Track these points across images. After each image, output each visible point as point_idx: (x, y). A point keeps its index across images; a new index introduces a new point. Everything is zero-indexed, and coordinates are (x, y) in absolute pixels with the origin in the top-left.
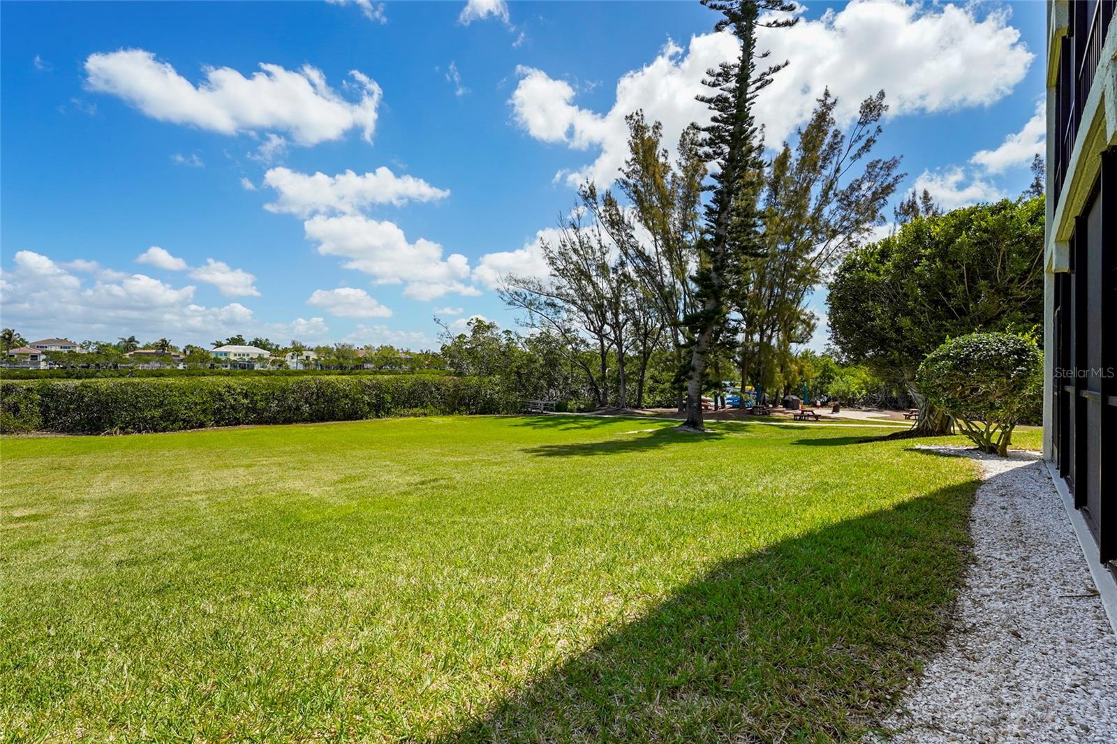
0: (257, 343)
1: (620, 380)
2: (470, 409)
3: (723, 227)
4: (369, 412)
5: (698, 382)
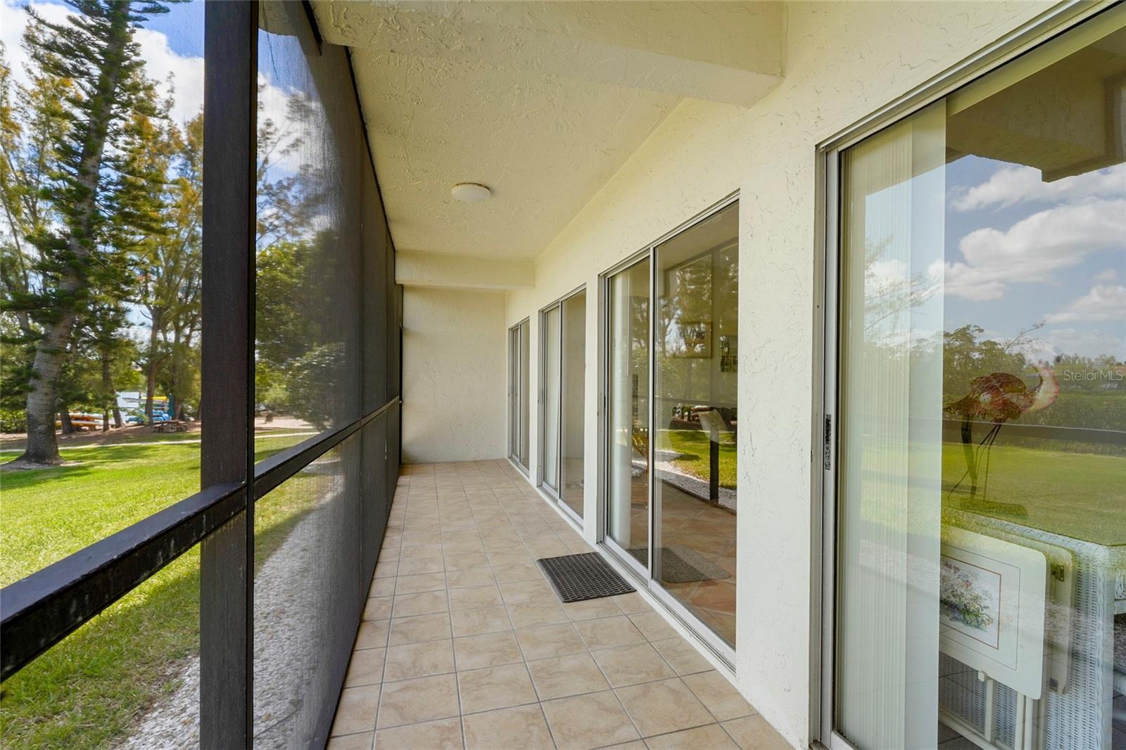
3: (90, 178)
5: (46, 394)
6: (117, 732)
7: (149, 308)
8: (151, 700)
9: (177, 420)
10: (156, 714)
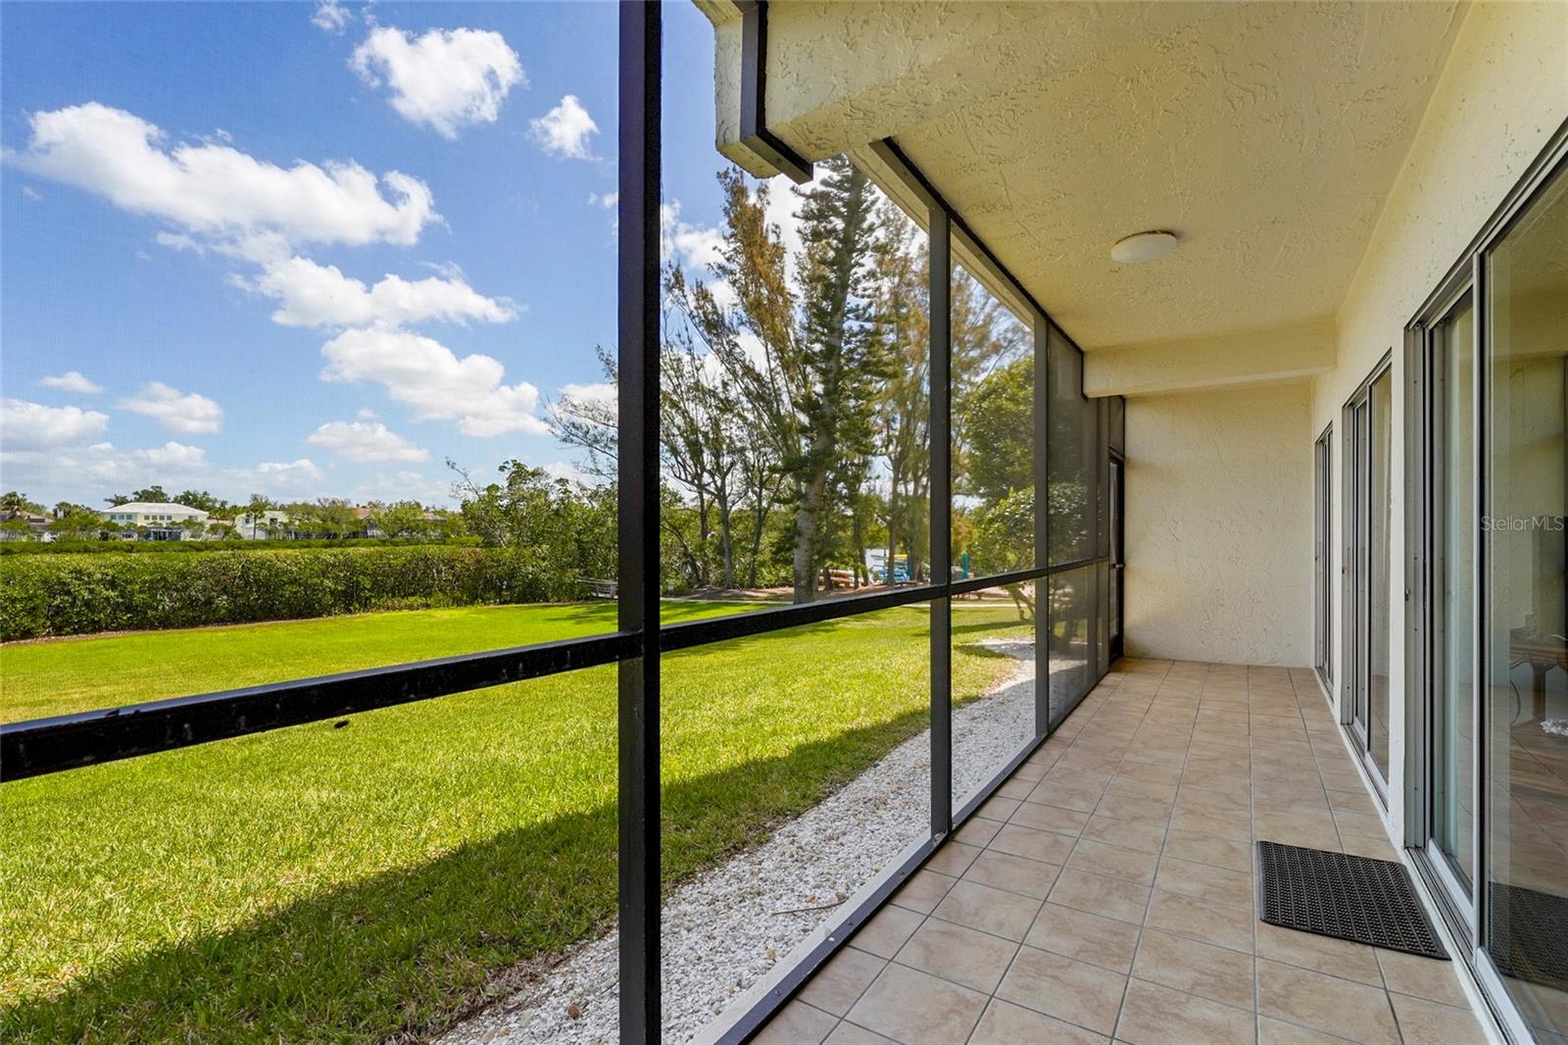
0: (187, 499)
1: (725, 549)
2: (501, 597)
3: (836, 334)
4: (333, 605)
5: (807, 551)
6: (710, 859)
7: (890, 458)
8: (745, 843)
9: (915, 581)
10: (743, 857)
